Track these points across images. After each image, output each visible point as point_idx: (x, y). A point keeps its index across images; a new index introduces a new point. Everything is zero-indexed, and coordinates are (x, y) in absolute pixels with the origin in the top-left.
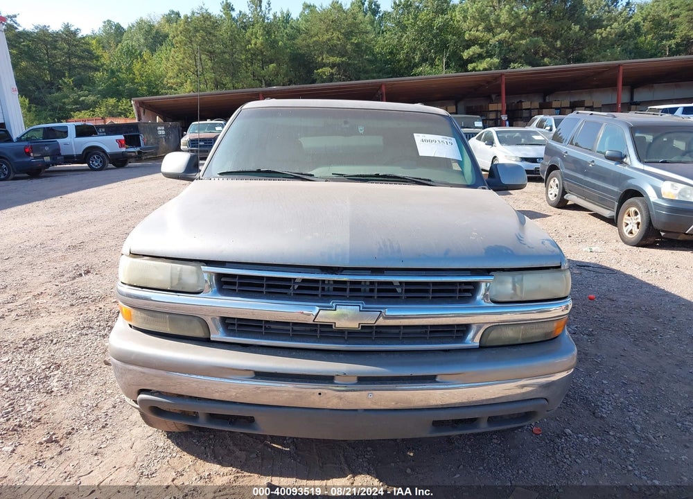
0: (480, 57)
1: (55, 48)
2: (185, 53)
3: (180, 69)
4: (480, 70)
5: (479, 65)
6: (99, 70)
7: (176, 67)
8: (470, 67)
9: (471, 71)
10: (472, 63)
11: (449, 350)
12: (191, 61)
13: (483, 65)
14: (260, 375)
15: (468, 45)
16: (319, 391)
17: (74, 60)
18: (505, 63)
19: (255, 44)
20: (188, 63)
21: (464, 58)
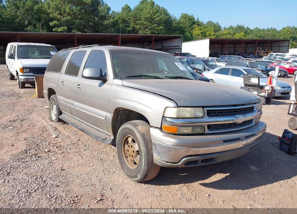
0: (58, 26)
4: (58, 32)
5: (58, 29)
8: (54, 30)
9: (54, 32)
10: (54, 28)
13: (60, 29)
14: (226, 141)
15: (52, 20)
16: (238, 143)
18: (70, 30)
21: (51, 25)
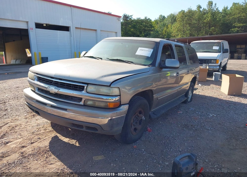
1: (141, 24)
2: (180, 25)
3: (178, 30)
6: (152, 31)
7: (177, 29)
11: (77, 104)
12: (182, 27)
16: (44, 107)
17: (146, 28)
19: (207, 20)
20: (181, 28)
